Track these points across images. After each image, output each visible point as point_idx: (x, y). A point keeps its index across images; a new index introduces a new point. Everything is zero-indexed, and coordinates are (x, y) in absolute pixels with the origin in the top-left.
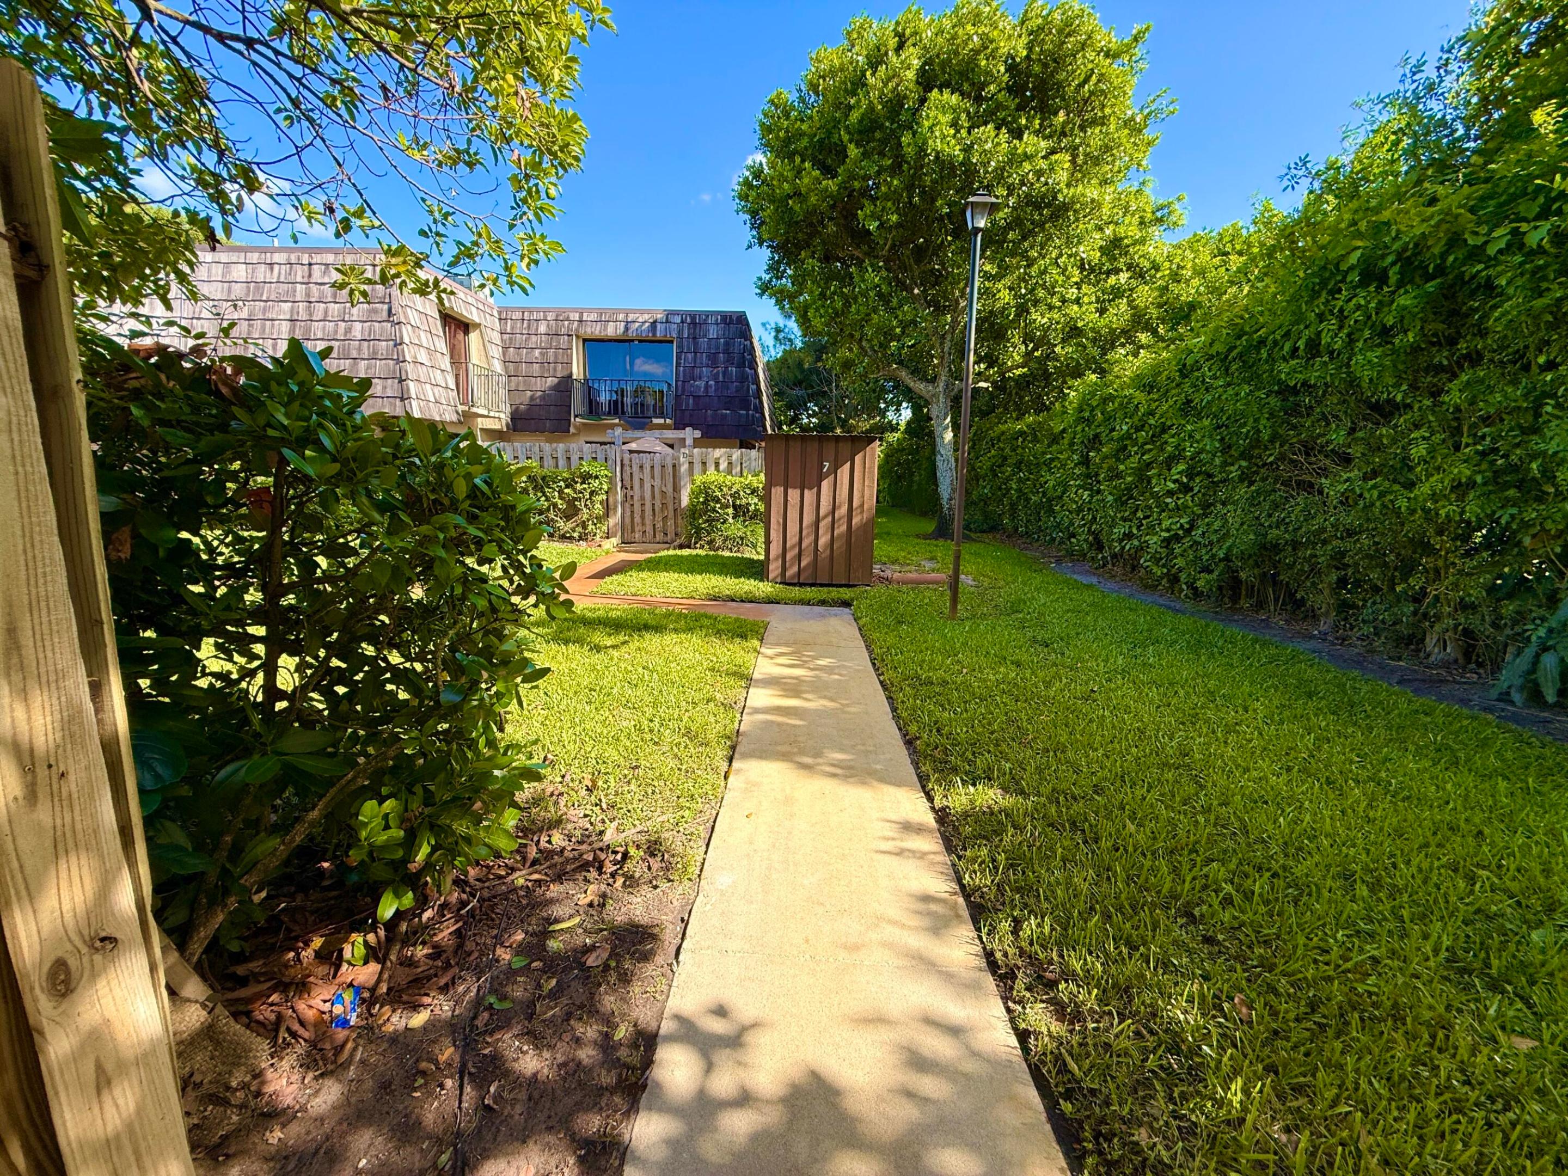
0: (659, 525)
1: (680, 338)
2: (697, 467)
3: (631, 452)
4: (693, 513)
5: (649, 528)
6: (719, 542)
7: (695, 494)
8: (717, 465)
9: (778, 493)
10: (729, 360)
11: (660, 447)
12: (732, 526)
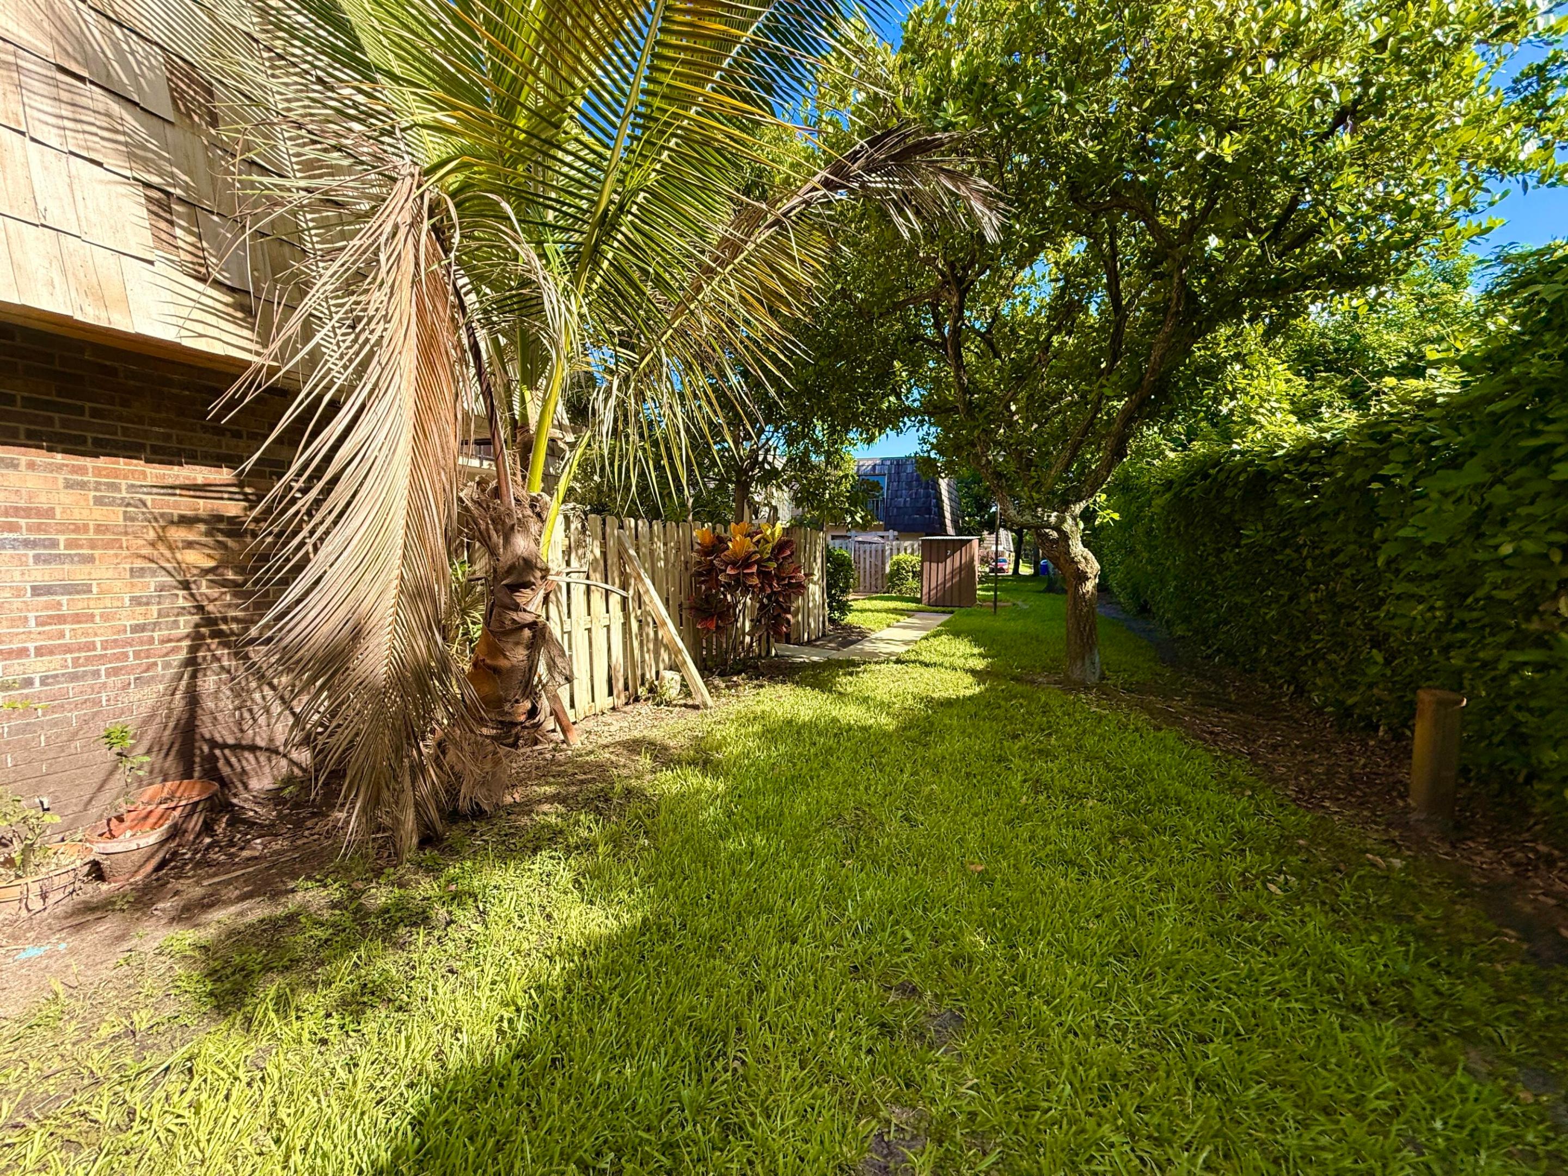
0: (873, 583)
1: (890, 473)
2: (895, 551)
3: (859, 542)
4: (892, 575)
5: (868, 584)
6: (903, 590)
7: (893, 566)
8: (906, 549)
9: (927, 564)
10: (920, 485)
11: (876, 539)
12: (912, 583)
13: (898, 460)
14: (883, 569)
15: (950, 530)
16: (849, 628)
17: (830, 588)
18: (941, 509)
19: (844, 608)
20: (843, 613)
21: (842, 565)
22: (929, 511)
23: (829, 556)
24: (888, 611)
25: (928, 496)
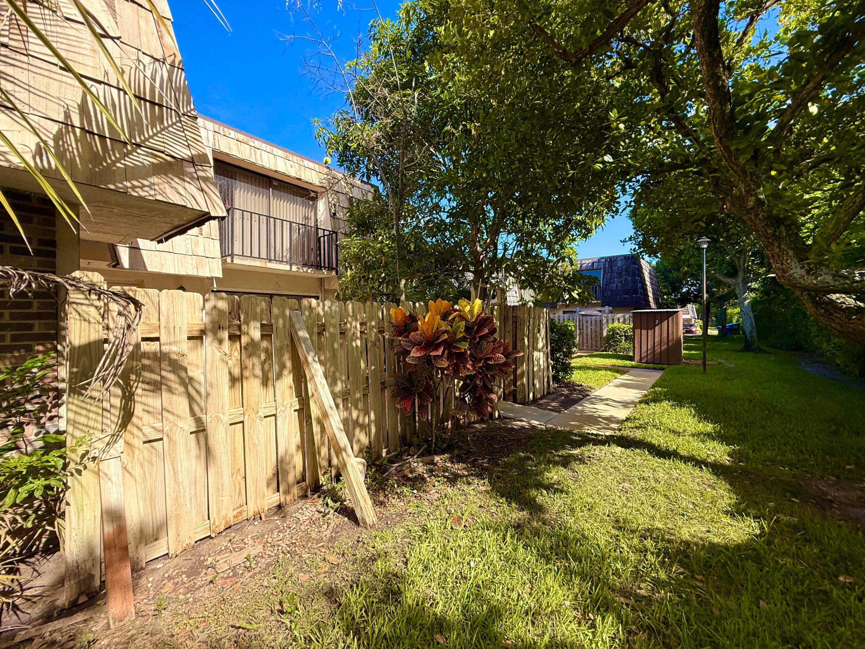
0: (594, 343)
1: (605, 268)
2: (610, 321)
3: (583, 315)
4: (608, 338)
5: (590, 345)
6: (618, 349)
7: (609, 331)
8: (619, 320)
9: (638, 331)
10: (628, 274)
11: (596, 313)
12: (624, 344)
13: (610, 258)
14: (601, 333)
15: (653, 305)
16: (571, 386)
17: (553, 352)
18: (646, 290)
19: (567, 369)
20: (566, 373)
21: (564, 334)
22: (636, 292)
23: (552, 327)
24: (606, 369)
25: (634, 281)
